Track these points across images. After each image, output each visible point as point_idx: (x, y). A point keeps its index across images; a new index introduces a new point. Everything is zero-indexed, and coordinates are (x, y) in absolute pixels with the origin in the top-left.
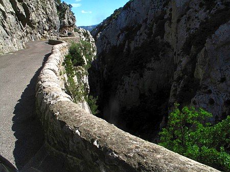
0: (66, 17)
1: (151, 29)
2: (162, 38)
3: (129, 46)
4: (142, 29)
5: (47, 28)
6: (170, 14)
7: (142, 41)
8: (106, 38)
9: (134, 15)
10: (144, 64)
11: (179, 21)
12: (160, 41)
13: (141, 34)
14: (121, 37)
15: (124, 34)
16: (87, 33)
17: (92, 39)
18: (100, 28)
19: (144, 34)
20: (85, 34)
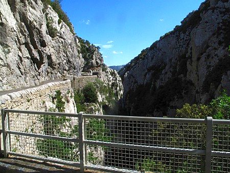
0: (94, 58)
1: (175, 68)
2: (185, 76)
3: (154, 85)
4: (167, 67)
5: (67, 68)
6: (191, 53)
7: (167, 80)
8: (134, 77)
9: (160, 55)
10: (167, 102)
11: (199, 59)
12: (183, 79)
13: (166, 73)
14: (147, 76)
15: (150, 73)
16: (114, 73)
17: (119, 78)
18: (128, 67)
19: (169, 73)
20: (113, 74)
